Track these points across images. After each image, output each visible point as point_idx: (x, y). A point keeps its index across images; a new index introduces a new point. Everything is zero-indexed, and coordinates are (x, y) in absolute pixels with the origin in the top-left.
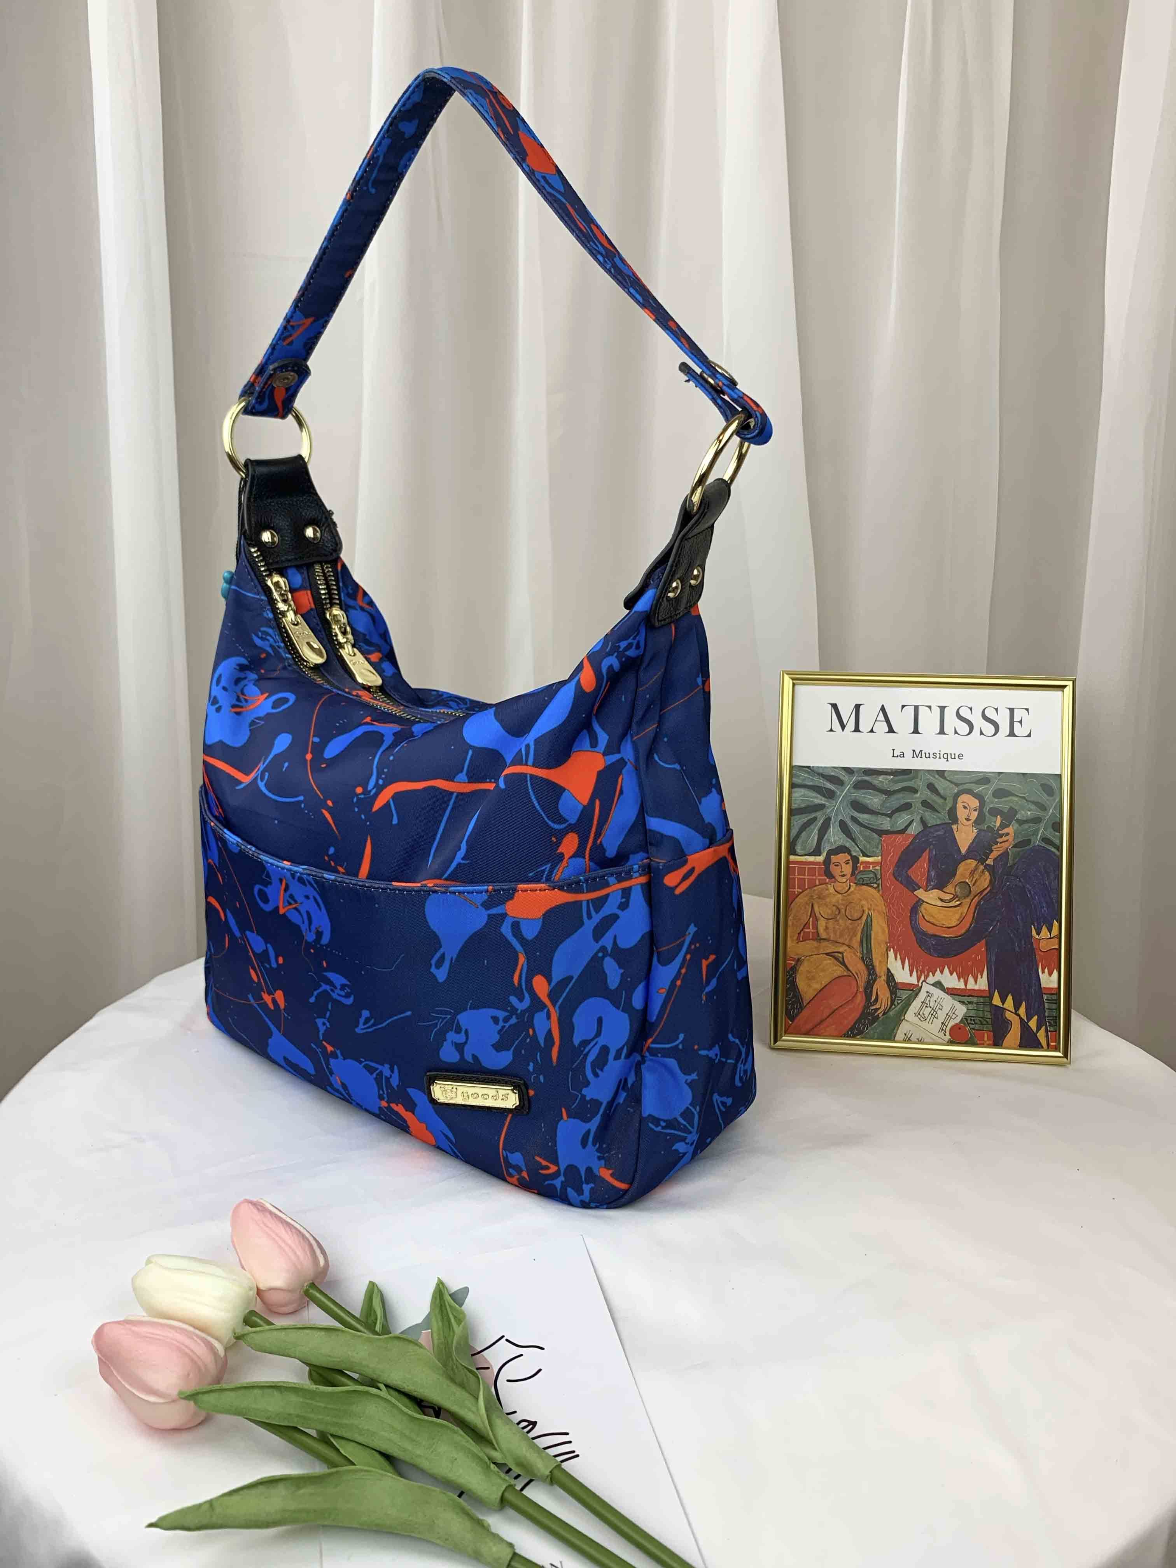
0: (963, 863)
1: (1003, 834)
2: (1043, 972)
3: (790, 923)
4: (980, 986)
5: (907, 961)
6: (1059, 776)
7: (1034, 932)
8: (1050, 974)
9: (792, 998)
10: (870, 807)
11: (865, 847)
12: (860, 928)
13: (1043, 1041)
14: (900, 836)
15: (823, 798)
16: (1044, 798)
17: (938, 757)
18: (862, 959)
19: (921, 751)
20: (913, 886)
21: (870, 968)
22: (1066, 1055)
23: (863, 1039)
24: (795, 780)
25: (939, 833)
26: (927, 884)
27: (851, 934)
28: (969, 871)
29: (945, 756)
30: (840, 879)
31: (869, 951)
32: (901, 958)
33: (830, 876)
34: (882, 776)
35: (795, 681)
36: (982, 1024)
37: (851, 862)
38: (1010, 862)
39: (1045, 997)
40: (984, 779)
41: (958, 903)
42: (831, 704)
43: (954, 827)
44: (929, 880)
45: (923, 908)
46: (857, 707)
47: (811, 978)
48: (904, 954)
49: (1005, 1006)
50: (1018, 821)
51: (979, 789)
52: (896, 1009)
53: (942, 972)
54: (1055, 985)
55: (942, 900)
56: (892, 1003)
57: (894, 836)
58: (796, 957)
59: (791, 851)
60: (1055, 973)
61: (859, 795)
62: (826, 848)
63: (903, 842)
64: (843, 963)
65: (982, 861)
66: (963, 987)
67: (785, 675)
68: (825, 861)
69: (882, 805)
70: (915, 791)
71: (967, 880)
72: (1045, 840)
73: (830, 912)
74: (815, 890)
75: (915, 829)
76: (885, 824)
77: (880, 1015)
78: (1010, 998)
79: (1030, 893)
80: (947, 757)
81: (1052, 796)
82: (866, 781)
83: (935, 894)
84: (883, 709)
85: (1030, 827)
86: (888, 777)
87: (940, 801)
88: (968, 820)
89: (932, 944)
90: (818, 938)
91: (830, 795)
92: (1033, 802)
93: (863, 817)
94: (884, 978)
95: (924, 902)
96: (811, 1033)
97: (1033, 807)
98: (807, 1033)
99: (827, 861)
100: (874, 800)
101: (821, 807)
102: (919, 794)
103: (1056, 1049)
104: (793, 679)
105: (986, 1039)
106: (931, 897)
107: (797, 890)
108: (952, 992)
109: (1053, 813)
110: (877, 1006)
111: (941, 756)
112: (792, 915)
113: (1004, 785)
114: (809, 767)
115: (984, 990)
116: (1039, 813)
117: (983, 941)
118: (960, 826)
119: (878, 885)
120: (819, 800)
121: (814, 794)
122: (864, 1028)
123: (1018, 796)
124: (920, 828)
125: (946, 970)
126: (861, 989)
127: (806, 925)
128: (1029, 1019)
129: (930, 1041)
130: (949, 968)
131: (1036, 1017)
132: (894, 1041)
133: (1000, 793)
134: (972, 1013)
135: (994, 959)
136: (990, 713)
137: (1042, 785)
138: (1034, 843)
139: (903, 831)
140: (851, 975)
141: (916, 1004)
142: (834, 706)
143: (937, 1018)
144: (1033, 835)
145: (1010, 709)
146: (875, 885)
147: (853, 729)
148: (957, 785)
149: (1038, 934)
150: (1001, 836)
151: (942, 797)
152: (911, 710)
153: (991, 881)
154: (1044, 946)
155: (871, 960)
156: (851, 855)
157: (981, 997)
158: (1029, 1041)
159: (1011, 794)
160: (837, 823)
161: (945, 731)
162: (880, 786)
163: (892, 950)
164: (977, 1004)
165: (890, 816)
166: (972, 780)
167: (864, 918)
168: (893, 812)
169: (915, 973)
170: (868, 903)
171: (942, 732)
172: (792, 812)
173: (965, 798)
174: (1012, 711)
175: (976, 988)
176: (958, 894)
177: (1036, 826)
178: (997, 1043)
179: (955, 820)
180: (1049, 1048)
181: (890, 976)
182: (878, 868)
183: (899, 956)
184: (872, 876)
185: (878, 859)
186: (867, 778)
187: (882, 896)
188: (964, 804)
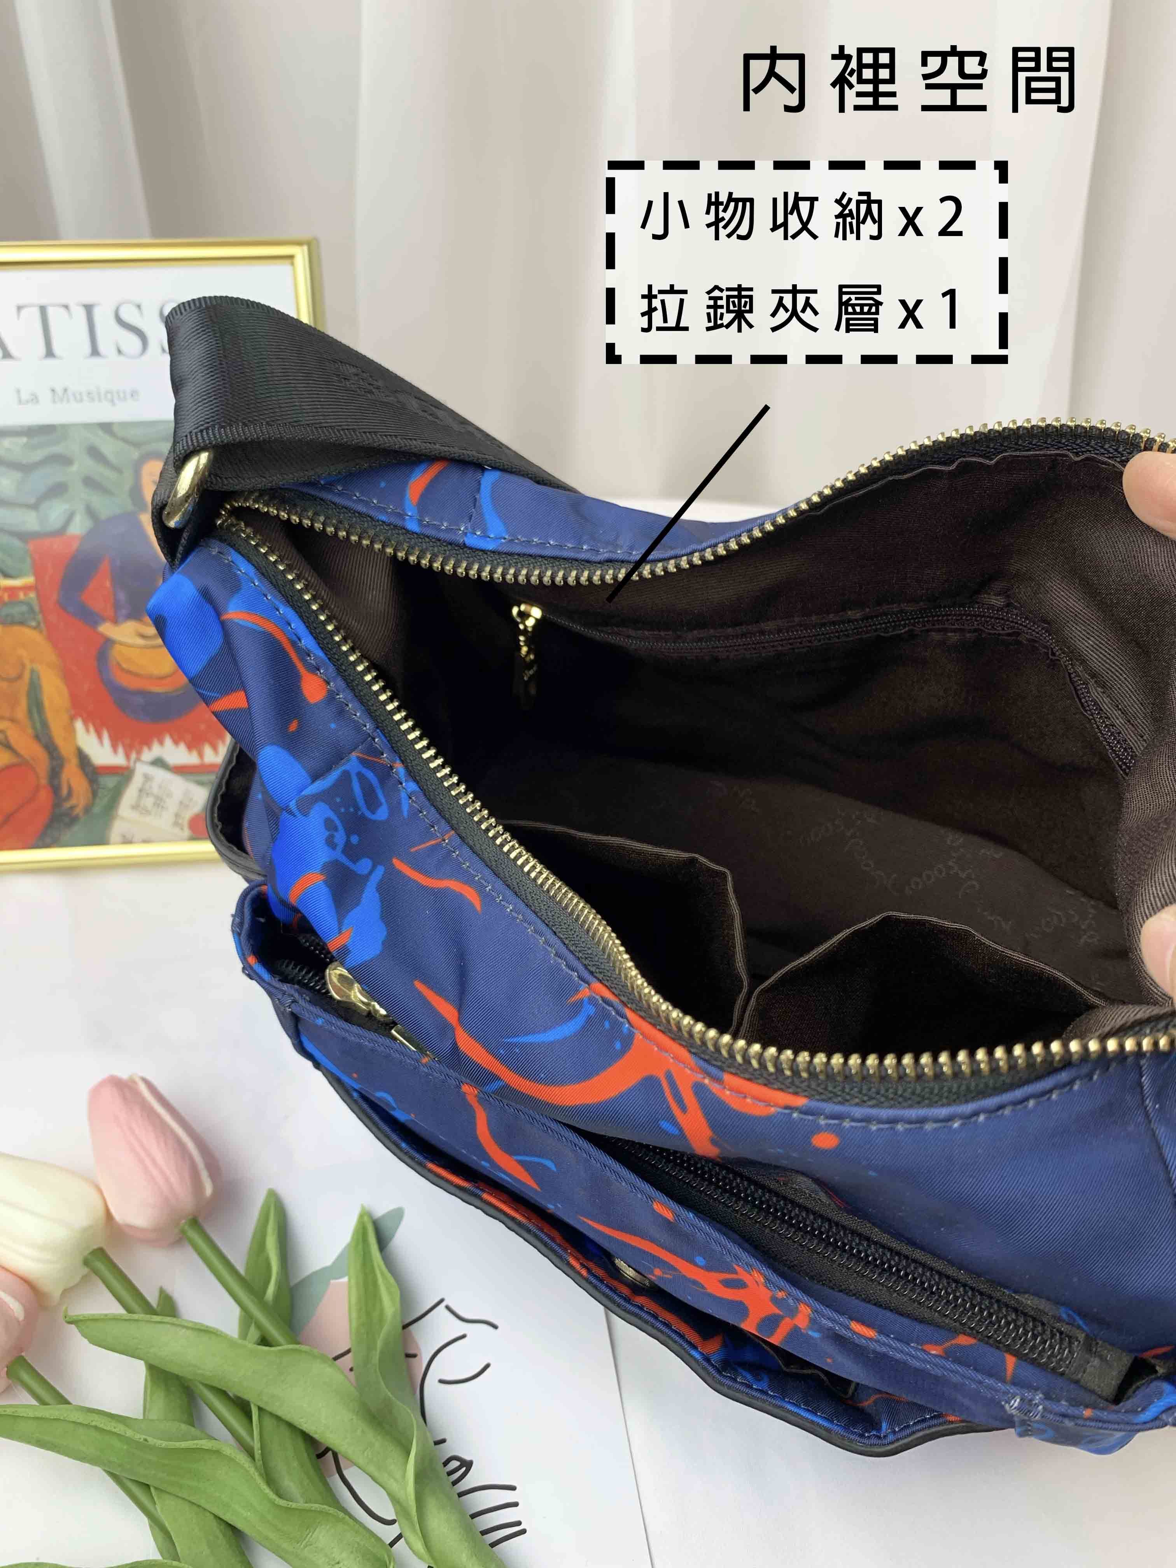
5: (105, 733)
12: (24, 692)
14: (58, 540)
17: (96, 396)
18: (36, 737)
19: (65, 390)
20: (93, 619)
21: (51, 749)
25: (118, 530)
26: (114, 612)
27: (12, 701)
31: (44, 725)
32: (95, 731)
34: (9, 440)
43: (143, 518)
44: (116, 606)
45: (115, 652)
48: (99, 725)
52: (102, 802)
53: (162, 746)
55: (143, 637)
56: (94, 792)
57: (48, 541)
63: (63, 549)
64: (8, 746)
66: (196, 761)
69: (18, 489)
70: (69, 461)
75: (78, 527)
77: (80, 814)
80: (111, 396)
83: (128, 627)
87: (113, 476)
94: (75, 761)
95: (114, 642)
100: (3, 483)
102: (75, 468)
106: (125, 634)
108: (183, 771)
110: (74, 801)
111: (103, 397)
122: (59, 831)
124: (89, 525)
125: (169, 741)
126: (44, 781)
129: (164, 840)
130: (172, 739)
132: (109, 846)
139: (61, 532)
140: (25, 764)
143: (166, 809)
146: (34, 624)
148: (137, 444)
151: (114, 468)
152: (35, 314)
155: (50, 737)
161: (102, 348)
162: (5, 457)
167: (27, 676)
168: (38, 501)
169: (120, 750)
170: (27, 652)
171: (95, 351)
173: (153, 469)
181: (83, 757)
182: (32, 595)
183: (92, 729)
184: (24, 608)
185: (30, 580)
187: (49, 638)
188: (155, 478)
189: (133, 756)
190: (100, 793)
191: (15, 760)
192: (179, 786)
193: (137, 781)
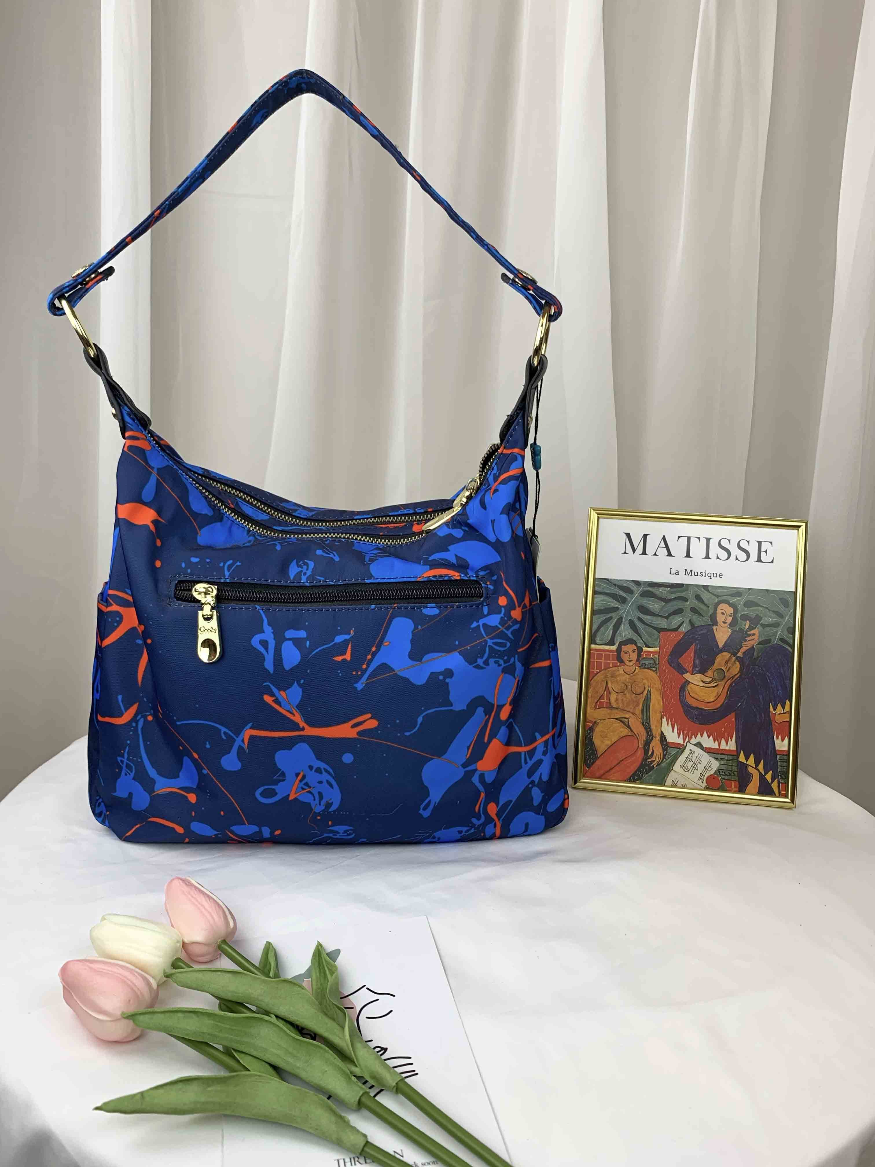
0: (720, 655)
1: (751, 634)
2: (777, 738)
3: (590, 695)
4: (730, 747)
5: (676, 726)
6: (795, 593)
7: (771, 708)
8: (783, 740)
9: (590, 750)
10: (652, 611)
11: (647, 639)
12: (642, 700)
13: (776, 791)
14: (674, 633)
15: (618, 603)
16: (782, 609)
17: (704, 575)
18: (643, 723)
19: (691, 570)
20: (682, 671)
21: (649, 730)
22: (793, 801)
23: (641, 783)
24: (596, 588)
25: (702, 632)
26: (693, 669)
27: (635, 704)
28: (725, 661)
29: (709, 575)
30: (627, 663)
31: (648, 718)
32: (671, 724)
33: (621, 661)
34: (662, 588)
35: (599, 516)
36: (730, 775)
37: (636, 651)
38: (756, 655)
39: (778, 757)
40: (738, 593)
41: (715, 684)
42: (625, 533)
43: (714, 628)
44: (694, 666)
45: (689, 687)
46: (645, 536)
47: (604, 737)
48: (673, 721)
49: (749, 762)
50: (762, 625)
51: (733, 600)
52: (667, 761)
53: (702, 735)
54: (786, 749)
55: (703, 682)
56: (664, 756)
57: (669, 633)
58: (594, 720)
59: (592, 641)
60: (786, 739)
61: (644, 601)
62: (618, 640)
63: (675, 637)
64: (629, 727)
65: (734, 654)
66: (717, 747)
67: (592, 511)
68: (617, 650)
69: (661, 609)
70: (686, 600)
71: (723, 668)
72: (782, 640)
73: (620, 688)
74: (609, 671)
75: (684, 629)
76: (663, 623)
77: (655, 766)
78: (752, 757)
79: (770, 680)
80: (710, 576)
81: (787, 607)
82: (650, 591)
83: (699, 677)
84: (664, 538)
85: (771, 629)
86: (666, 589)
87: (704, 608)
88: (724, 623)
89: (695, 714)
90: (610, 707)
91: (623, 601)
92: (773, 611)
93: (647, 618)
94: (658, 738)
95: (690, 682)
96: (603, 777)
97: (773, 615)
98: (600, 778)
99: (619, 650)
100: (655, 606)
101: (617, 609)
102: (689, 603)
103: (786, 796)
104: (598, 514)
105: (733, 787)
106: (695, 679)
107: (595, 671)
108: (709, 751)
109: (788, 620)
110: (653, 759)
111: (707, 575)
112: (591, 689)
113: (752, 598)
114: (607, 579)
115: (733, 750)
116: (778, 620)
117: (733, 714)
118: (719, 627)
119: (656, 668)
120: (614, 604)
121: (611, 600)
122: (642, 775)
123: (762, 606)
124: (689, 628)
125: (705, 734)
126: (641, 746)
127: (602, 697)
128: (766, 772)
129: (692, 787)
130: (707, 733)
131: (771, 772)
132: (664, 786)
133: (749, 604)
134: (723, 767)
135: (741, 727)
136: (743, 545)
137: (780, 599)
138: (774, 642)
139: (676, 629)
140: (633, 735)
141: (682, 759)
142: (628, 535)
143: (697, 770)
144: (773, 636)
145: (758, 542)
146: (654, 669)
147: (641, 552)
148: (718, 596)
149: (775, 710)
150: (749, 635)
151: (706, 605)
152: (685, 540)
153: (740, 669)
154: (779, 719)
155: (649, 725)
156: (636, 644)
157: (731, 755)
158: (765, 789)
159: (757, 605)
160: (628, 622)
161: (710, 556)
162: (660, 595)
163: (665, 718)
164: (727, 760)
165: (667, 618)
166: (729, 593)
167: (645, 693)
168: (670, 615)
169: (681, 736)
170: (648, 681)
171: (707, 557)
172: (593, 613)
173: (723, 607)
174: (760, 543)
175: (727, 748)
176: (715, 677)
177: (775, 630)
178: (741, 790)
179: (715, 622)
180: (780, 795)
181: (663, 737)
182: (657, 656)
183: (670, 722)
184: (652, 662)
185: (657, 649)
186: (650, 589)
187: (659, 677)
188: (722, 611)
189: (687, 740)
190: (666, 757)
191: (630, 734)
192: (706, 758)
193: (686, 753)
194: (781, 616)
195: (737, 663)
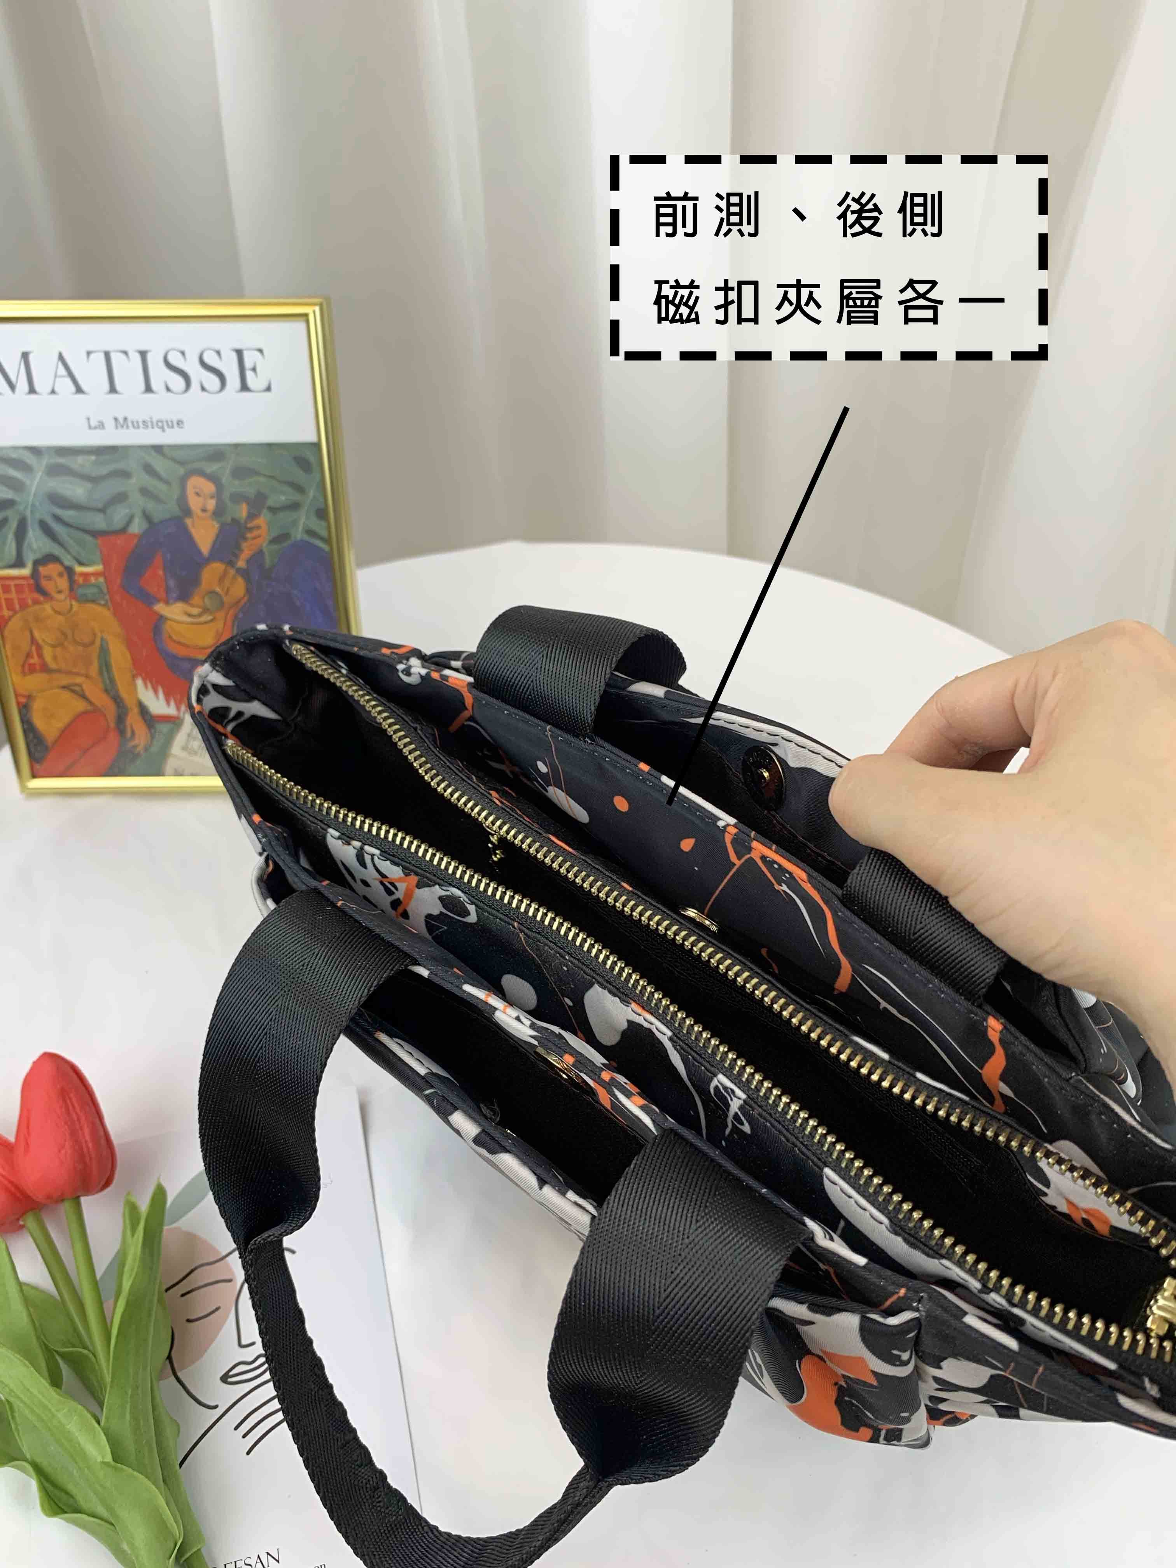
0: (207, 568)
1: (253, 527)
5: (160, 690)
6: (317, 446)
9: (34, 739)
10: (74, 500)
11: (80, 554)
12: (96, 654)
14: (120, 538)
15: (10, 491)
16: (299, 476)
17: (149, 424)
18: (106, 691)
19: (125, 419)
20: (149, 600)
21: (117, 700)
25: (170, 530)
27: (87, 661)
28: (217, 577)
29: (160, 424)
30: (55, 596)
31: (112, 681)
32: (152, 687)
33: (44, 594)
34: (79, 457)
37: (65, 574)
38: (268, 562)
40: (216, 454)
41: (210, 618)
43: (188, 521)
44: (168, 590)
46: (25, 356)
47: (50, 716)
48: (155, 681)
50: (270, 509)
51: (212, 468)
52: (158, 743)
55: (190, 615)
56: (152, 738)
57: (113, 537)
61: (56, 484)
64: (84, 697)
68: (32, 574)
69: (91, 496)
70: (129, 475)
71: (218, 589)
72: (310, 532)
73: (54, 637)
74: (29, 612)
75: (137, 527)
76: (99, 522)
79: (300, 602)
80: (162, 425)
81: (309, 471)
82: (61, 464)
83: (179, 608)
84: (61, 358)
85: (286, 515)
86: (89, 457)
87: (163, 487)
88: (204, 510)
90: (46, 669)
91: (18, 486)
92: (286, 483)
93: (69, 515)
95: (166, 619)
96: (66, 773)
97: (287, 489)
98: (61, 776)
99: (35, 574)
100: (77, 491)
101: (11, 503)
102: (133, 480)
106: (174, 612)
109: (314, 497)
110: (136, 742)
111: (155, 425)
112: (10, 644)
113: (244, 461)
116: (296, 497)
118: (196, 520)
122: (125, 767)
123: (264, 475)
124: (145, 526)
126: (112, 725)
127: (29, 655)
129: (208, 775)
132: (164, 777)
133: (240, 472)
136: (211, 359)
137: (294, 457)
138: (296, 537)
139: (123, 531)
141: (180, 738)
144: (292, 526)
145: (236, 351)
146: (102, 602)
147: (27, 390)
148: (181, 463)
150: (250, 530)
151: (164, 482)
152: (102, 356)
153: (247, 589)
155: (117, 691)
156: (62, 563)
159: (255, 473)
160: (37, 524)
161: (154, 386)
162: (80, 470)
165: (102, 511)
166: (200, 457)
167: (98, 642)
168: (107, 505)
169: (172, 704)
170: (98, 624)
171: (148, 389)
173: (196, 483)
174: (239, 353)
177: (294, 515)
179: (187, 512)
181: (143, 710)
182: (101, 580)
183: (149, 684)
184: (95, 590)
185: (99, 568)
186: (61, 460)
187: (115, 614)
188: (197, 490)
189: (183, 708)
191: (89, 708)
194: (299, 489)
195: (240, 580)
